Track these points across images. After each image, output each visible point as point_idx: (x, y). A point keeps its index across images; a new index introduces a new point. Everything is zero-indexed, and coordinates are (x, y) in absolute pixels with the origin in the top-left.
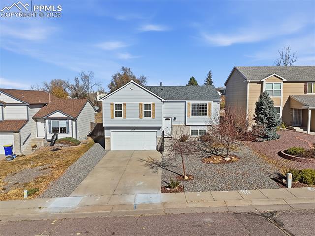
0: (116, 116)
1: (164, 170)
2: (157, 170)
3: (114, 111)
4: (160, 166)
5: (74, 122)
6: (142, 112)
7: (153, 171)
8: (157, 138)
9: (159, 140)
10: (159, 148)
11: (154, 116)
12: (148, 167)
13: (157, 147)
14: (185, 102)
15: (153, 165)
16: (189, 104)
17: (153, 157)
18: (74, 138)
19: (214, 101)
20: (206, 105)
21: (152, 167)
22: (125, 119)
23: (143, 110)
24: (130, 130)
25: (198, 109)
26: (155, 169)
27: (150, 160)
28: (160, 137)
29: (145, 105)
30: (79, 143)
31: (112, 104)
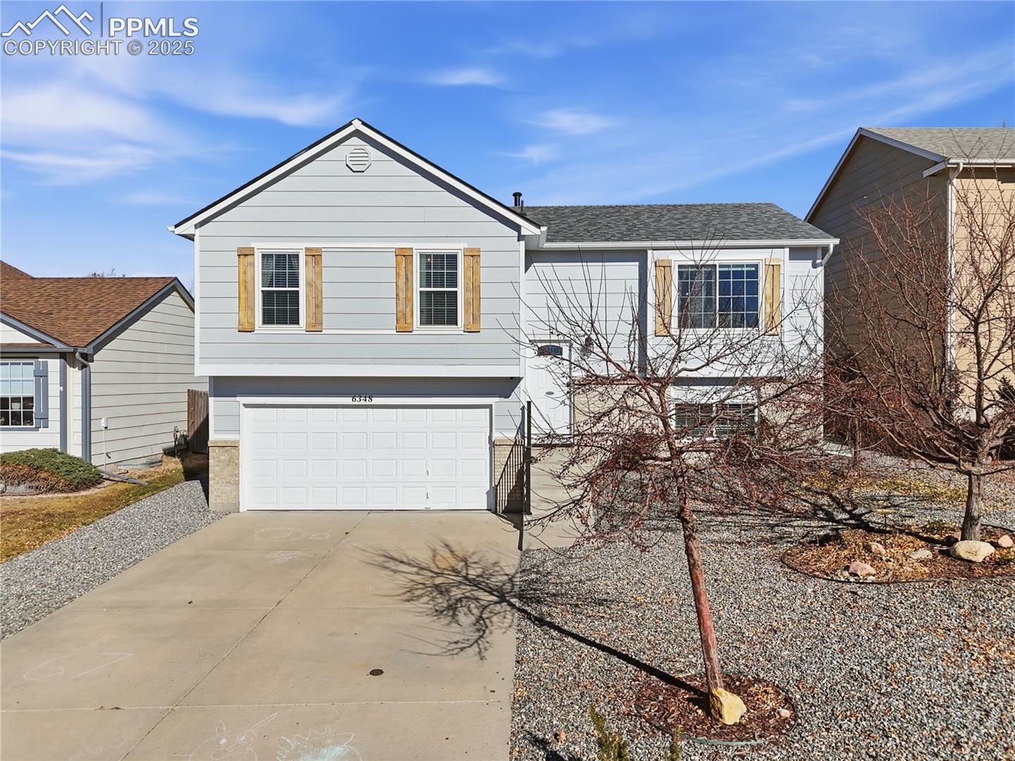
0: (268, 319)
1: (531, 628)
2: (481, 625)
3: (259, 289)
4: (502, 599)
5: (75, 375)
6: (409, 300)
7: (454, 632)
8: (492, 445)
9: (502, 454)
10: (503, 496)
11: (476, 319)
12: (423, 604)
13: (494, 492)
14: (640, 256)
15: (456, 593)
16: (663, 267)
17: (466, 543)
18: (75, 450)
19: (797, 253)
20: (754, 274)
21: (452, 609)
22: (314, 337)
23: (417, 288)
24: (348, 401)
25: (709, 290)
26: (466, 619)
27: (446, 560)
28: (512, 435)
29: (424, 257)
30: (95, 479)
31: (245, 254)
